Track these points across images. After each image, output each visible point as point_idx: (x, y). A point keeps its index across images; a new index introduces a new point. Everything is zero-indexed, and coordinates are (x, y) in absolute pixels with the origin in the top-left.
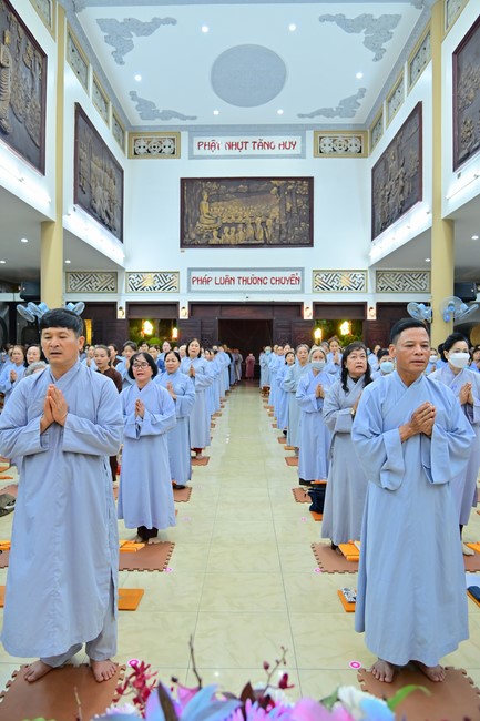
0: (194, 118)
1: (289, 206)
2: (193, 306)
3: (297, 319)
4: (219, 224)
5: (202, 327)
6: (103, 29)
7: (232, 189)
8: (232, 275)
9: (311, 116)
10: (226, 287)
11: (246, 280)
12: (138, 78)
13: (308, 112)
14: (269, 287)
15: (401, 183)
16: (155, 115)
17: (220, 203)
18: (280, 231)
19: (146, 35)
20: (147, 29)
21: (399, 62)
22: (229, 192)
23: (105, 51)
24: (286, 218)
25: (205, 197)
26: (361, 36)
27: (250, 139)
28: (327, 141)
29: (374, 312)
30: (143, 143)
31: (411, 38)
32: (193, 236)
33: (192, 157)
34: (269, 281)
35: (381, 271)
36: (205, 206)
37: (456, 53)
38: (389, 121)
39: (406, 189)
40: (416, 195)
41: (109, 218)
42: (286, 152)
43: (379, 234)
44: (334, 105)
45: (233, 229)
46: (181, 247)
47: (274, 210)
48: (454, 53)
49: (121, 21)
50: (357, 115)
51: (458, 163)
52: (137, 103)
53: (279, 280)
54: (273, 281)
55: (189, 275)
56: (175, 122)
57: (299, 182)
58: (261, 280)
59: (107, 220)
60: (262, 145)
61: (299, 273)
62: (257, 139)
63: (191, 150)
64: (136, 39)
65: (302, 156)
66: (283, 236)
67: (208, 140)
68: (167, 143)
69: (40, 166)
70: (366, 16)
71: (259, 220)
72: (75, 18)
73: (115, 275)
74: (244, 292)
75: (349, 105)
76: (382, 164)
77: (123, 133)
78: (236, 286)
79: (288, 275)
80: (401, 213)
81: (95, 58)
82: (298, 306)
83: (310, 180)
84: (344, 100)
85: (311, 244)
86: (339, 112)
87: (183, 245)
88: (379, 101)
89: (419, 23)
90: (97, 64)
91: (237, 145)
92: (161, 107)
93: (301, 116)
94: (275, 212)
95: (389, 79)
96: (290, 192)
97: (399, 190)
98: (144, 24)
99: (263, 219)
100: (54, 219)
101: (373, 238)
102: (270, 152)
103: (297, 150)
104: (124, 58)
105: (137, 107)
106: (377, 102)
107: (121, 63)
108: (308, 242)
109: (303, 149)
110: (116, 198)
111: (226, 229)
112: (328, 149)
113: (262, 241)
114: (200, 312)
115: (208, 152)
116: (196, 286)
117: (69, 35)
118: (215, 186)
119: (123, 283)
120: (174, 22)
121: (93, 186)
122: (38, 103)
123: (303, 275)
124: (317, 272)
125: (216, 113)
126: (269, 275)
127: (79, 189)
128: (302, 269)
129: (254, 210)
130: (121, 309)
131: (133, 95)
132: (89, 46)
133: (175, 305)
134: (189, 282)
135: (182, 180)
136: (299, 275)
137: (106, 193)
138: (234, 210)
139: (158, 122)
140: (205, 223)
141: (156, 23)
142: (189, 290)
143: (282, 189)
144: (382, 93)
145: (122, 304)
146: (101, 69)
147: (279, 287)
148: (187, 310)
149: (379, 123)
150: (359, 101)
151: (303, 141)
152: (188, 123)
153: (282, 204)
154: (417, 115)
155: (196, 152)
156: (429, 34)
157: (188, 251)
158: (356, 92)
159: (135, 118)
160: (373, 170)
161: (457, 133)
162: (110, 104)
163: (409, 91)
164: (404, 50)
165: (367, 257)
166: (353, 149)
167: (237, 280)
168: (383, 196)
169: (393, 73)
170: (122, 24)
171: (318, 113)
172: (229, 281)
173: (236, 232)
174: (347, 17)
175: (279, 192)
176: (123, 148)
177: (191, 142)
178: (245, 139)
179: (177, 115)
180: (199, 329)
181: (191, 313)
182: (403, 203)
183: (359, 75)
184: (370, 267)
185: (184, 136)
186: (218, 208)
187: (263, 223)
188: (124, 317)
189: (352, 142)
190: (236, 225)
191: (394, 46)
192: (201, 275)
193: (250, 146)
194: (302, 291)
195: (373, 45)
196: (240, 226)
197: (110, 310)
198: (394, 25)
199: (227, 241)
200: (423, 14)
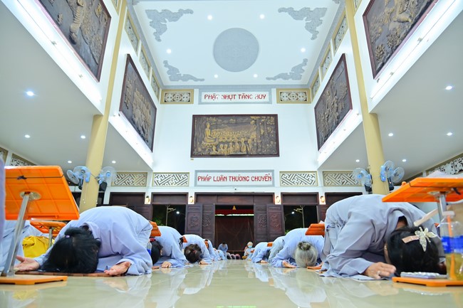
0: (203, 80)
1: (262, 131)
2: (198, 195)
3: (271, 204)
4: (217, 142)
5: (203, 210)
6: (149, 17)
7: (225, 122)
8: (225, 175)
9: (274, 79)
10: (221, 183)
11: (234, 178)
12: (169, 51)
13: (273, 76)
14: (250, 183)
15: (336, 105)
16: (178, 77)
17: (218, 130)
18: (257, 147)
19: (175, 21)
20: (175, 17)
21: (327, 40)
22: (224, 123)
23: (149, 32)
24: (260, 139)
25: (208, 126)
26: (303, 22)
27: (237, 93)
28: (285, 94)
29: (324, 199)
30: (170, 95)
31: (333, 23)
32: (200, 150)
33: (200, 103)
34: (250, 179)
35: (327, 172)
36: (208, 132)
37: (365, 14)
38: (323, 76)
39: (340, 108)
40: (348, 108)
41: (144, 133)
42: (260, 100)
43: (322, 144)
44: (288, 71)
45: (226, 145)
46: (191, 157)
47: (252, 134)
48: (364, 15)
49: (160, 11)
50: (302, 77)
51: (376, 72)
52: (167, 69)
53: (257, 178)
54: (253, 179)
55: (196, 175)
56: (191, 83)
57: (268, 117)
58: (245, 179)
59: (142, 132)
60: (245, 97)
61: (271, 173)
62: (241, 93)
63: (200, 99)
64: (169, 24)
65: (270, 102)
66: (259, 150)
67: (211, 94)
68: (186, 95)
69: (97, 75)
70: (306, 8)
71: (243, 140)
72: (133, 9)
73: (145, 175)
74: (234, 186)
75: (297, 71)
76: (322, 101)
77: (159, 89)
78: (228, 182)
79: (263, 175)
80: (338, 124)
81: (143, 37)
82: (271, 196)
83: (275, 116)
84: (294, 68)
85: (277, 155)
86: (292, 76)
87: (193, 155)
88: (316, 68)
89: (338, 13)
90: (144, 41)
91: (229, 96)
92: (182, 72)
93: (268, 79)
94: (254, 135)
95: (321, 52)
96: (263, 123)
97: (335, 110)
98: (174, 13)
99: (246, 139)
100: (103, 113)
101: (319, 148)
102: (249, 100)
103: (267, 99)
104: (161, 37)
105: (168, 72)
106: (315, 68)
107: (159, 40)
108: (275, 153)
109: (270, 99)
110: (151, 122)
111: (222, 145)
112: (285, 99)
113: (245, 153)
114: (202, 200)
115: (211, 100)
116: (200, 182)
117: (128, 18)
118: (214, 119)
119: (150, 179)
120: (191, 12)
121: (135, 107)
122: (101, 38)
123: (273, 175)
124: (283, 173)
125: (216, 76)
126: (250, 175)
127: (124, 105)
128: (272, 171)
129: (239, 134)
130: (148, 197)
131: (166, 62)
132: (140, 28)
133: (185, 195)
134: (196, 180)
135: (193, 116)
136: (271, 175)
137: (143, 116)
138: (227, 134)
139: (180, 83)
140: (207, 142)
141: (181, 12)
142: (196, 185)
143: (257, 122)
144: (317, 62)
145: (149, 194)
146: (146, 45)
147: (257, 183)
148: (193, 198)
149: (317, 81)
150: (303, 68)
151: (270, 94)
152: (199, 83)
153: (258, 130)
154: (343, 62)
155: (203, 100)
156: (345, 17)
157: (196, 160)
158: (301, 62)
159: (167, 80)
160: (315, 108)
161: (372, 56)
162: (151, 69)
163: (335, 53)
164: (330, 32)
165: (316, 163)
166: (301, 99)
167: (228, 178)
168: (324, 120)
169: (323, 48)
170: (161, 13)
171: (279, 76)
172: (224, 179)
173: (228, 147)
174: (295, 10)
175: (255, 123)
176: (158, 97)
177: (200, 95)
178: (233, 93)
179: (192, 78)
180: (201, 211)
181: (196, 201)
182: (338, 118)
183: (303, 50)
184: (318, 169)
185: (196, 92)
186: (216, 133)
187: (246, 142)
188: (149, 203)
189: (300, 95)
190: (228, 143)
191: (323, 29)
192: (204, 175)
193: (237, 97)
194: (273, 185)
195: (310, 28)
196: (231, 144)
197: (140, 198)
198: (323, 15)
199: (222, 153)
200: (340, 7)
